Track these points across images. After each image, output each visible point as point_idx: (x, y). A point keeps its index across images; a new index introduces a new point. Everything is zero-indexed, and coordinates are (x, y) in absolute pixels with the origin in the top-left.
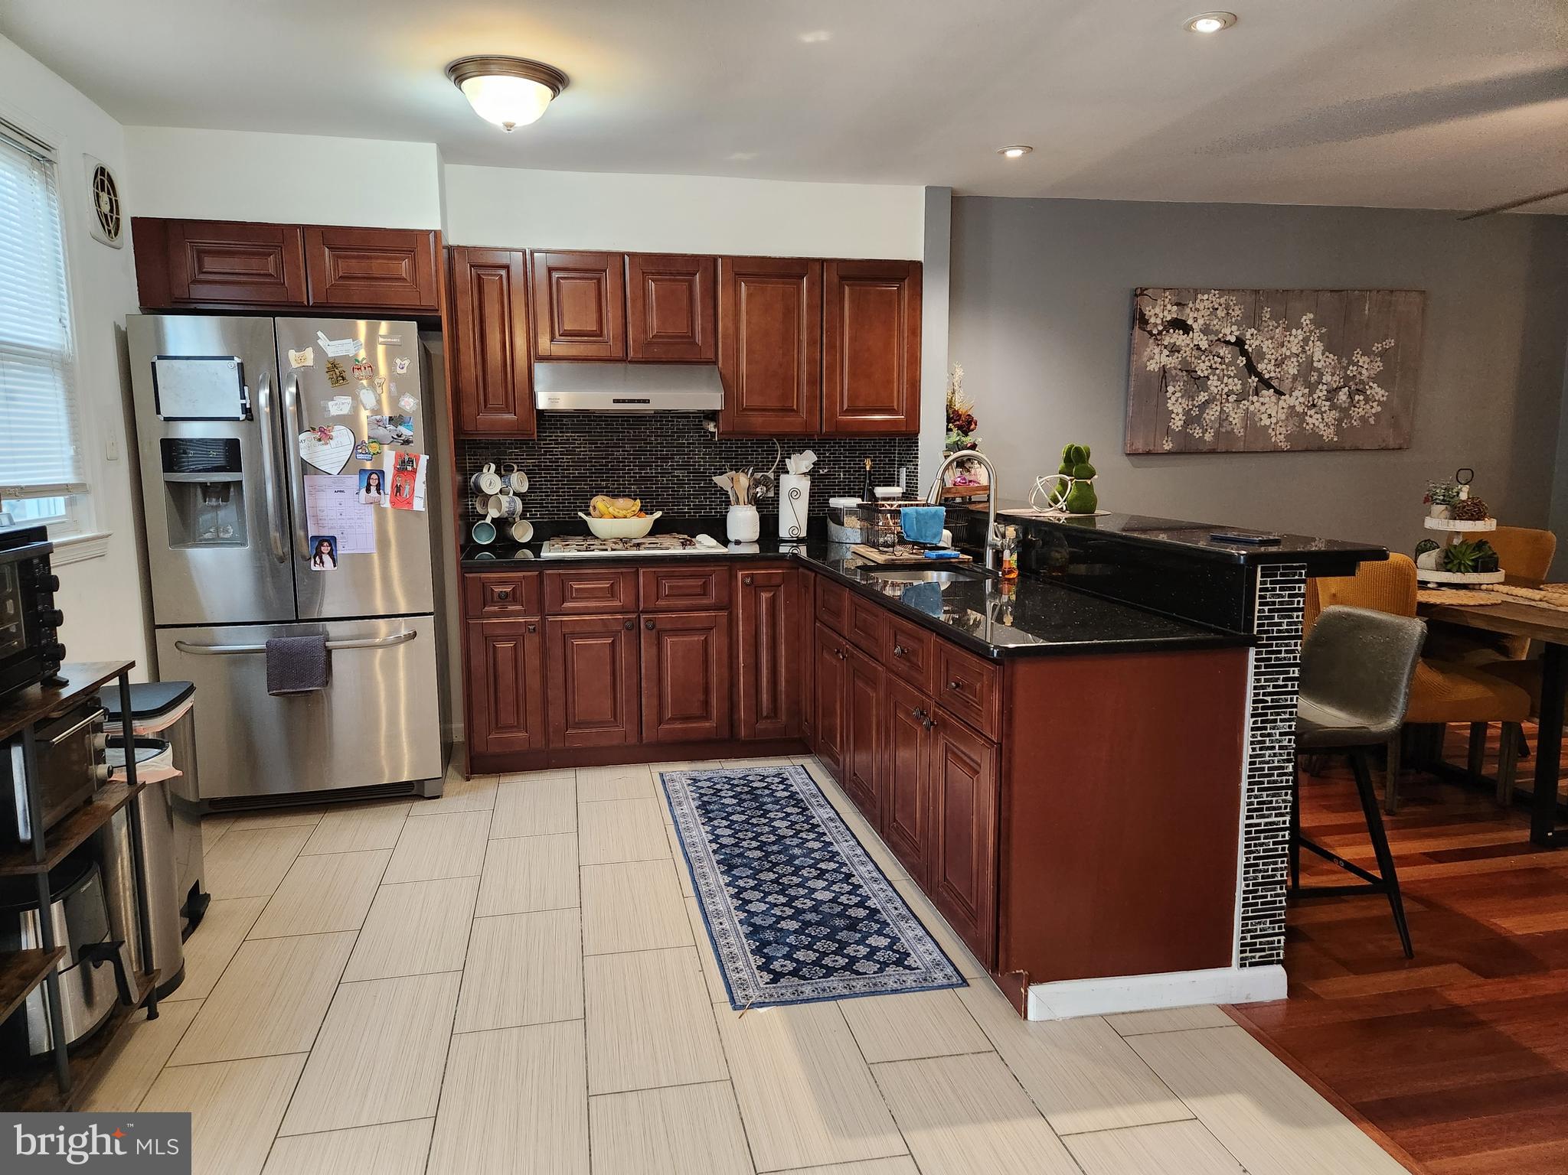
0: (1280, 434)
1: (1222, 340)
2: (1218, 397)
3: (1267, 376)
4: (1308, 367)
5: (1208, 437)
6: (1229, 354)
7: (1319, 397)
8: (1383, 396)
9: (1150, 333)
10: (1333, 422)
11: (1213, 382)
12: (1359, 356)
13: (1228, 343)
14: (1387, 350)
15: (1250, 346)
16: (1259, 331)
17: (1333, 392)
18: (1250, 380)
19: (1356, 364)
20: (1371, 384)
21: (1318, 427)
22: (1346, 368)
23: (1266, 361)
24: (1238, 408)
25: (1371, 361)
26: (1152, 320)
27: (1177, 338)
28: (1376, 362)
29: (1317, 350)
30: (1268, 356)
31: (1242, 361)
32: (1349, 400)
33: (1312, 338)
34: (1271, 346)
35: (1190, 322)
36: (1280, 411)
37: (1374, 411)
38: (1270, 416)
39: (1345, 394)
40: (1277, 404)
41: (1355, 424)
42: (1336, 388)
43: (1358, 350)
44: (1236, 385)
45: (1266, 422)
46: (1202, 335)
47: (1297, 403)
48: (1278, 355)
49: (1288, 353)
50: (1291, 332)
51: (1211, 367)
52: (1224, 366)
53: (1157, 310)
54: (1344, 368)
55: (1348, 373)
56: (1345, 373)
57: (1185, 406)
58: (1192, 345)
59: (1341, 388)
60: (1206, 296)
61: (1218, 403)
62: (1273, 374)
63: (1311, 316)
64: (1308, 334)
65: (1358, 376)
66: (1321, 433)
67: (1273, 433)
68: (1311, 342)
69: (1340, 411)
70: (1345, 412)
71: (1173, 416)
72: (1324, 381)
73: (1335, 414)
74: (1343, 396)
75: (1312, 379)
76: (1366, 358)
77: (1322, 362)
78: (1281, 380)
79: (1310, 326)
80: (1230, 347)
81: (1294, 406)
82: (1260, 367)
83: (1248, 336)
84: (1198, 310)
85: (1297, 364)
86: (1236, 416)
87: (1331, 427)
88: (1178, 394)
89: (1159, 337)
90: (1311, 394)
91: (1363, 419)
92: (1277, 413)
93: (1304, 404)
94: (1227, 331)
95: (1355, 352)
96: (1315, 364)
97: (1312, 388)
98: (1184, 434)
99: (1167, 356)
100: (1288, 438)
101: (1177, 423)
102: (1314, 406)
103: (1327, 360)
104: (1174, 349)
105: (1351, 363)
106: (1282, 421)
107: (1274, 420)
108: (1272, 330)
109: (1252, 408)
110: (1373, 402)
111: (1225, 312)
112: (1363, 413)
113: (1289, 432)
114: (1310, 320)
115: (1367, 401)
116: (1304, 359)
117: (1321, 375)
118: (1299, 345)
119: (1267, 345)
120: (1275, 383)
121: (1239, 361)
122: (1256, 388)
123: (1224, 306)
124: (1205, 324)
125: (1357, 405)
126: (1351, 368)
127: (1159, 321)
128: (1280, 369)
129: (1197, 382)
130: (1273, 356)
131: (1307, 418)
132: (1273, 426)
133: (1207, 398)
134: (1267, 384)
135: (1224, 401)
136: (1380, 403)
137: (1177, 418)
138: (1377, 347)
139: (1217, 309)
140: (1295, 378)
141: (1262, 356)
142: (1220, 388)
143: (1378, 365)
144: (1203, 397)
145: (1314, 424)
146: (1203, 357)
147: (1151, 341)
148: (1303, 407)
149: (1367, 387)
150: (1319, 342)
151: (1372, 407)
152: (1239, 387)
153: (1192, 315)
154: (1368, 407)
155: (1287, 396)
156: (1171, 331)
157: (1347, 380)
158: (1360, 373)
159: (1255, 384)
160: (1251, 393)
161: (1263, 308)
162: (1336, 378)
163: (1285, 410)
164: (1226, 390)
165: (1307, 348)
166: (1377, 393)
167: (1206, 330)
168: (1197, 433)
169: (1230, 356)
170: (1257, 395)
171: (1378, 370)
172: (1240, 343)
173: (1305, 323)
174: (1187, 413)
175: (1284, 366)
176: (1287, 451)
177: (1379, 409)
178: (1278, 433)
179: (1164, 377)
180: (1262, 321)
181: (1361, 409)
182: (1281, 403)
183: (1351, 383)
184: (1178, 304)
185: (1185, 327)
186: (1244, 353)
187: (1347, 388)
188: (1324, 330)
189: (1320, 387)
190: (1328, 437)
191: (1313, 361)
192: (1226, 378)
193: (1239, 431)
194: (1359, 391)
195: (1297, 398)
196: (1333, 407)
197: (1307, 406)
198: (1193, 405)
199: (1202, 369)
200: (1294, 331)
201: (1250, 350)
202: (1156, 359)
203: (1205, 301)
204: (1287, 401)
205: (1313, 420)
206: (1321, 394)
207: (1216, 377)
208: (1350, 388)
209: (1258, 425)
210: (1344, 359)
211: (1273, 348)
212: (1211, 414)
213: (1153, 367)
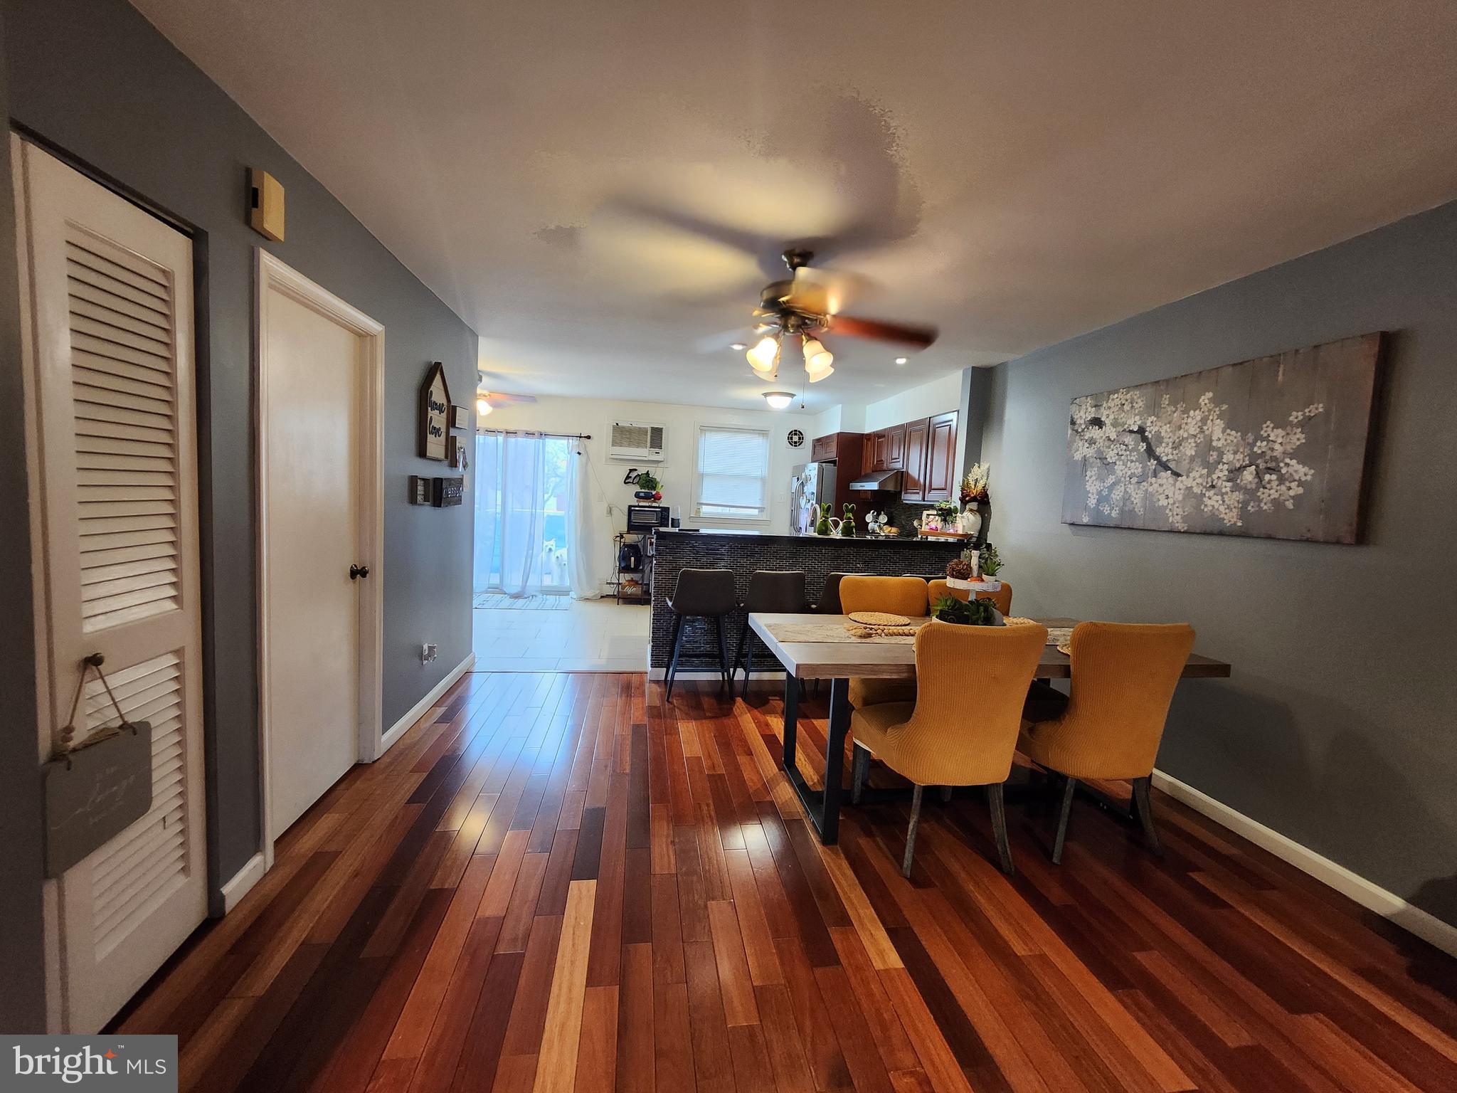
0: (1177, 515)
1: (1127, 430)
2: (1123, 479)
3: (1164, 459)
4: (1207, 446)
5: (1114, 514)
6: (1132, 441)
7: (1219, 477)
8: (1305, 475)
9: (1077, 431)
10: (1236, 505)
11: (1119, 467)
12: (1269, 429)
13: (1131, 432)
14: (1310, 418)
15: (1150, 432)
16: (1158, 417)
17: (1235, 472)
18: (1149, 464)
19: (1267, 439)
20: (1288, 460)
21: (1218, 509)
22: (1254, 444)
23: (1164, 445)
24: (1139, 488)
25: (1288, 434)
26: (1078, 422)
27: (1095, 432)
28: (1295, 434)
29: (1216, 429)
30: (1165, 440)
31: (1142, 447)
32: (1256, 480)
33: (1211, 417)
34: (1168, 430)
35: (1103, 419)
36: (1178, 492)
37: (1292, 493)
38: (1167, 497)
39: (1251, 473)
40: (1174, 485)
41: (1265, 507)
42: (1239, 468)
43: (1269, 422)
44: (1137, 468)
45: (1163, 502)
46: (1112, 427)
47: (1194, 484)
48: (1176, 437)
49: (1185, 435)
50: (1188, 414)
51: (1118, 454)
52: (1128, 453)
53: (1082, 413)
54: (1248, 444)
55: (1255, 449)
56: (1252, 450)
57: (1098, 488)
58: (1104, 438)
59: (1245, 467)
60: (1116, 395)
61: (1123, 485)
62: (1170, 457)
63: (1210, 395)
64: (1207, 413)
65: (1269, 452)
66: (1222, 516)
67: (1170, 514)
68: (1209, 422)
69: (1244, 494)
70: (1251, 494)
71: (1090, 495)
72: (1224, 460)
73: (1238, 496)
74: (1248, 476)
75: (1211, 458)
76: (1280, 432)
77: (1222, 441)
78: (1178, 462)
79: (1208, 405)
80: (1133, 435)
81: (1192, 487)
82: (1159, 451)
83: (1149, 424)
84: (1109, 408)
85: (1194, 445)
86: (1137, 496)
87: (1234, 510)
88: (1094, 478)
89: (1082, 434)
90: (1209, 475)
91: (1275, 502)
92: (1174, 494)
93: (1202, 484)
94: (1131, 422)
95: (1265, 426)
96: (1214, 444)
97: (1211, 468)
98: (1097, 511)
99: (1088, 448)
100: (1185, 519)
101: (1092, 502)
102: (1213, 486)
103: (1228, 437)
104: (1092, 442)
105: (1259, 438)
106: (1180, 502)
107: (1171, 501)
108: (1170, 415)
109: (1150, 489)
110: (1290, 482)
111: (1130, 405)
112: (1276, 495)
113: (1186, 513)
114: (1208, 399)
115: (1282, 480)
116: (1202, 440)
117: (1221, 454)
118: (1197, 426)
119: (1165, 430)
120: (1172, 465)
121: (1140, 447)
122: (1155, 470)
123: (1129, 401)
124: (1114, 418)
125: (1268, 486)
126: (1259, 444)
127: (1082, 422)
128: (1177, 451)
129: (1107, 466)
130: (1171, 440)
131: (1206, 499)
132: (1170, 507)
133: (1114, 480)
134: (1165, 467)
135: (1127, 483)
136: (1300, 483)
137: (1092, 498)
138: (1295, 416)
139: (1124, 404)
140: (1192, 459)
141: (1159, 439)
142: (1124, 472)
143: (1298, 438)
144: (1111, 479)
145: (1213, 506)
146: (1112, 446)
147: (1078, 437)
148: (1201, 488)
149: (1282, 465)
150: (1219, 420)
151: (1290, 488)
152: (1140, 470)
153: (1106, 413)
154: (1283, 488)
155: (1184, 477)
156: (1091, 427)
157: (1253, 459)
158: (1272, 450)
159: (1154, 467)
160: (1150, 475)
161: (1162, 396)
162: (1239, 456)
163: (1182, 491)
164: (1129, 473)
165: (1205, 428)
166: (1296, 471)
167: (1114, 425)
168: (1106, 510)
169: (1133, 443)
170: (1155, 477)
171: (1298, 443)
172: (1141, 431)
173: (1203, 403)
174: (1099, 493)
175: (1181, 448)
176: (1183, 532)
177: (1300, 490)
178: (1175, 513)
179: (1085, 465)
180: (1161, 408)
181: (1272, 491)
182: (1178, 485)
183: (1259, 461)
184: (1095, 406)
185: (1097, 422)
186: (1144, 439)
187: (1254, 467)
188: (1225, 407)
189: (1220, 466)
190: (1230, 521)
191: (1211, 441)
192: (1129, 462)
193: (1139, 510)
194: (1270, 470)
195: (1195, 479)
196: (1236, 488)
197: (1205, 487)
198: (1104, 486)
199: (1111, 456)
200: (1192, 413)
201: (1150, 436)
202: (1082, 451)
203: (1116, 399)
204: (1184, 481)
205: (1213, 502)
206: (1221, 474)
207: (1121, 463)
208: (1257, 466)
209: (1157, 505)
210: (1250, 434)
211: (1171, 432)
212: (1117, 494)
213: (1078, 457)
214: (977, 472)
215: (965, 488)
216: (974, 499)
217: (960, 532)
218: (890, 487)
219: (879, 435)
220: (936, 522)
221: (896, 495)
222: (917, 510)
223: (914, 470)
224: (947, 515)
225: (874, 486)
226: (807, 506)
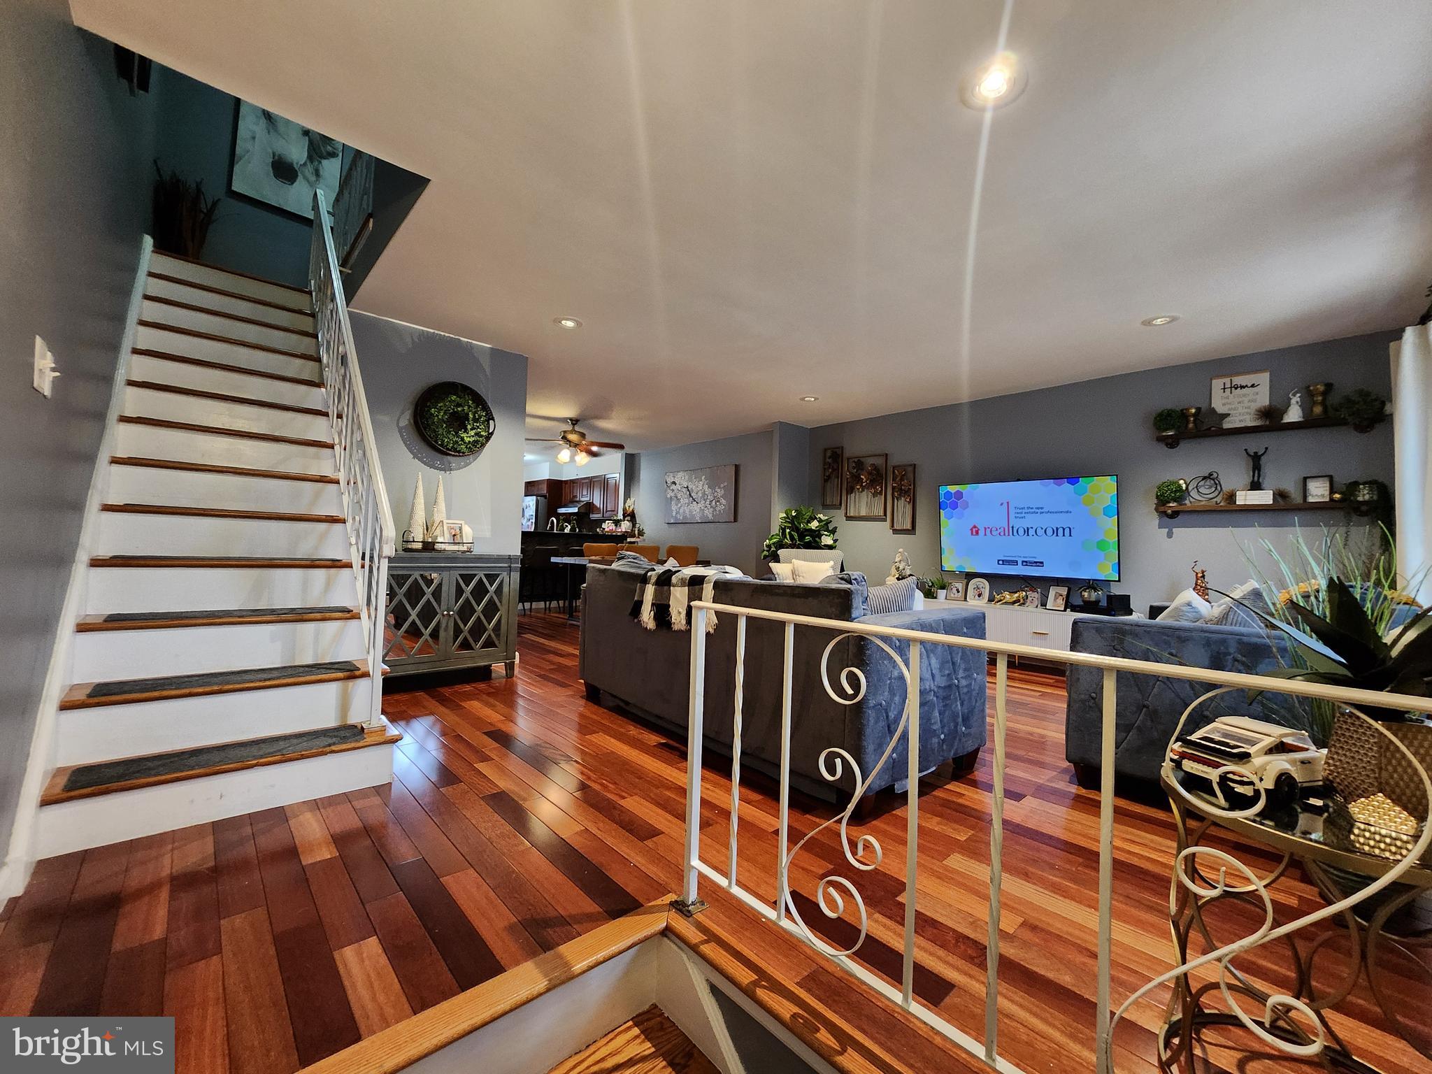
1: (683, 486)
3: (694, 497)
4: (704, 494)
5: (681, 518)
6: (685, 490)
7: (707, 504)
8: (724, 503)
9: (668, 486)
11: (681, 501)
12: (717, 489)
14: (725, 486)
15: (690, 488)
16: (691, 483)
17: (711, 502)
18: (690, 499)
19: (717, 492)
20: (720, 498)
21: (707, 514)
24: (687, 508)
26: (668, 482)
27: (673, 487)
29: (706, 488)
30: (694, 491)
31: (688, 493)
32: (715, 505)
35: (676, 482)
36: (698, 509)
37: (722, 508)
38: (695, 511)
40: (697, 507)
41: (717, 513)
43: (717, 487)
44: (687, 501)
45: (694, 513)
48: (696, 490)
49: (699, 489)
50: (699, 482)
51: (681, 495)
52: (684, 495)
53: (669, 479)
54: (713, 493)
55: (714, 495)
58: (676, 489)
59: (713, 500)
60: (679, 473)
63: (704, 476)
64: (703, 483)
66: (708, 516)
67: (696, 517)
68: (704, 485)
69: (713, 509)
71: (673, 512)
72: (708, 498)
74: (714, 503)
75: (705, 497)
76: (719, 490)
77: (707, 492)
78: (697, 498)
79: (703, 480)
80: (685, 488)
81: (701, 507)
82: (692, 494)
83: (689, 485)
85: (701, 493)
86: (687, 511)
87: (711, 514)
88: (674, 505)
89: (670, 487)
90: (705, 503)
91: (720, 511)
94: (684, 483)
97: (705, 501)
98: (676, 517)
99: (672, 493)
100: (700, 518)
101: (674, 514)
102: (706, 507)
104: (673, 490)
105: (715, 491)
106: (698, 512)
108: (694, 482)
109: (691, 508)
110: (721, 505)
111: (684, 478)
112: (719, 509)
113: (700, 516)
114: (703, 478)
116: (703, 491)
117: (707, 496)
118: (701, 487)
119: (693, 487)
120: (696, 500)
122: (692, 501)
123: (683, 476)
124: (679, 482)
126: (715, 493)
129: (678, 500)
131: (705, 511)
132: (696, 514)
134: (694, 500)
135: (684, 506)
136: (723, 505)
138: (722, 486)
140: (701, 498)
141: (692, 490)
142: (683, 502)
143: (722, 492)
144: (679, 505)
146: (679, 493)
147: (668, 488)
148: (703, 507)
149: (720, 500)
150: (706, 485)
153: (676, 479)
154: (720, 507)
156: (672, 485)
157: (714, 497)
158: (718, 495)
160: (690, 503)
161: (692, 475)
162: (711, 497)
164: (685, 502)
165: (703, 487)
166: (722, 502)
167: (679, 484)
168: (678, 517)
170: (692, 504)
171: (722, 494)
172: (687, 487)
174: (676, 510)
175: (698, 494)
176: (700, 523)
178: (698, 516)
179: (671, 499)
180: (692, 479)
184: (673, 477)
185: (674, 483)
186: (688, 490)
188: (707, 481)
189: (707, 500)
190: (710, 518)
191: (705, 492)
192: (684, 498)
193: (688, 516)
194: (718, 501)
195: (702, 504)
196: (711, 507)
198: (677, 508)
199: (679, 496)
202: (670, 494)
203: (679, 475)
204: (699, 505)
207: (682, 499)
208: (715, 500)
209: (692, 514)
210: (713, 490)
211: (695, 488)
212: (681, 511)
213: (669, 496)
214: (629, 502)
215: (624, 510)
216: (628, 515)
217: (624, 530)
218: (582, 511)
219: (573, 481)
220: (612, 527)
221: (587, 514)
222: (600, 522)
223: (597, 502)
224: (617, 523)
225: (575, 510)
226: (528, 523)
